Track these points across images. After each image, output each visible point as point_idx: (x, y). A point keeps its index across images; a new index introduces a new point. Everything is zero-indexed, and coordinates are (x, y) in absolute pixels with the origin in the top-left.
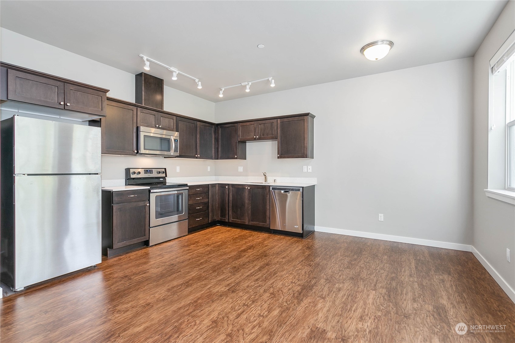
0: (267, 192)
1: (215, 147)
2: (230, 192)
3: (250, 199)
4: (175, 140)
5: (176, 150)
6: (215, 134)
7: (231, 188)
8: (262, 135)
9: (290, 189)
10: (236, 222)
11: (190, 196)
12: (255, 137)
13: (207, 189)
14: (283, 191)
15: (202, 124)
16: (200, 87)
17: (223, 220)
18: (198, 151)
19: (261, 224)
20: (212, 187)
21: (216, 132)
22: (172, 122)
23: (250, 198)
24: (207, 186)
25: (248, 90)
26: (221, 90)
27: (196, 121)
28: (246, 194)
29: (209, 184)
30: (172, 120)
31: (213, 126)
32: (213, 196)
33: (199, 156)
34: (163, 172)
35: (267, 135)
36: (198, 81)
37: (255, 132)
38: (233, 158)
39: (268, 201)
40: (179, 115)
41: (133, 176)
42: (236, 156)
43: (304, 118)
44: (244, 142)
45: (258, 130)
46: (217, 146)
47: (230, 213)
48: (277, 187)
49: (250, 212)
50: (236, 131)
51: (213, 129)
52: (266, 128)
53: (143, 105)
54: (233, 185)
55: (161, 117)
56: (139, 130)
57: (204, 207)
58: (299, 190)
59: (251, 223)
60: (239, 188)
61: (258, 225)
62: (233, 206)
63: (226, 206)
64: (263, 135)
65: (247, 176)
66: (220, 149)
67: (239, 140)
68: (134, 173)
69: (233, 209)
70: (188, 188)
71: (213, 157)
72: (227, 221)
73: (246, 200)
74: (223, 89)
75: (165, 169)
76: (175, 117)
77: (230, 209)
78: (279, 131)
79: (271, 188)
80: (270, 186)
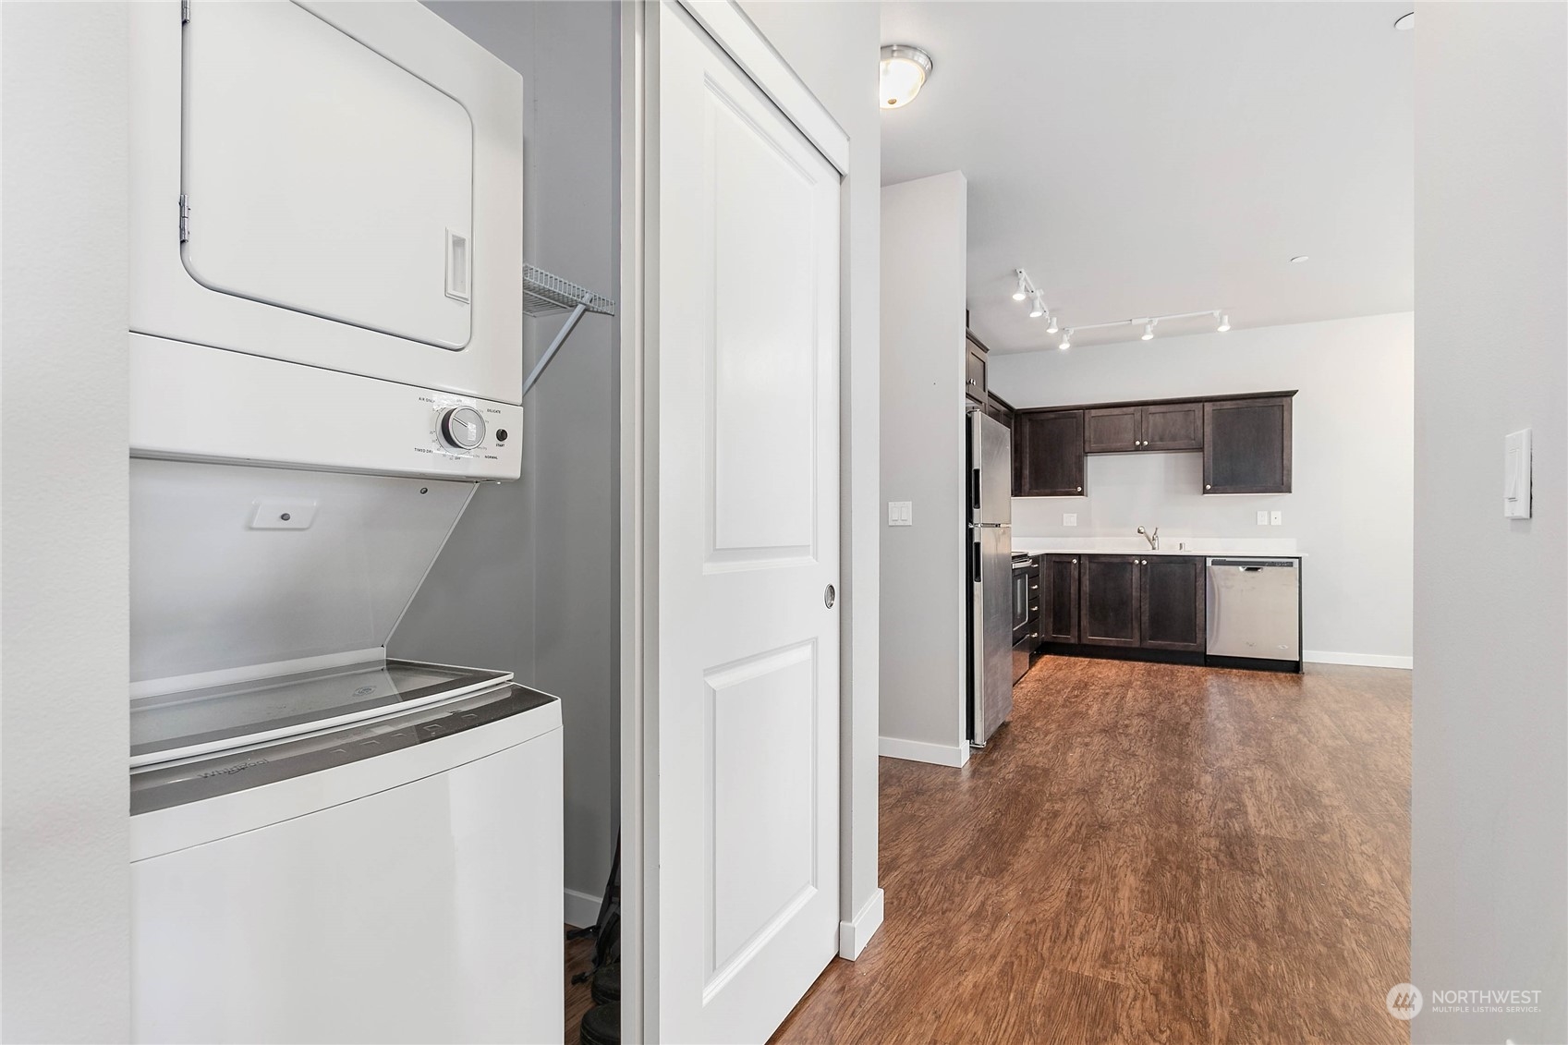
0: (1198, 570)
2: (1085, 573)
3: (1145, 588)
7: (1085, 562)
8: (1157, 438)
9: (1263, 564)
10: (1104, 644)
12: (1137, 443)
14: (1244, 568)
17: (1062, 640)
19: (1179, 645)
23: (1147, 586)
25: (1148, 337)
26: (1067, 332)
28: (1136, 577)
35: (1173, 439)
36: (1051, 316)
37: (1136, 431)
38: (1072, 493)
39: (1200, 592)
42: (1079, 489)
43: (1282, 402)
45: (1147, 428)
46: (1017, 464)
47: (1085, 622)
48: (1227, 559)
49: (1145, 618)
50: (1078, 428)
52: (1170, 424)
54: (1092, 557)
58: (1291, 565)
59: (1149, 644)
60: (1112, 564)
61: (1170, 648)
62: (1091, 606)
63: (1072, 605)
64: (1162, 440)
65: (1090, 536)
66: (1027, 472)
67: (1088, 450)
69: (1092, 612)
72: (1074, 640)
73: (1134, 590)
74: (1072, 332)
77: (1083, 612)
78: (1208, 430)
79: (1209, 562)
80: (1205, 557)
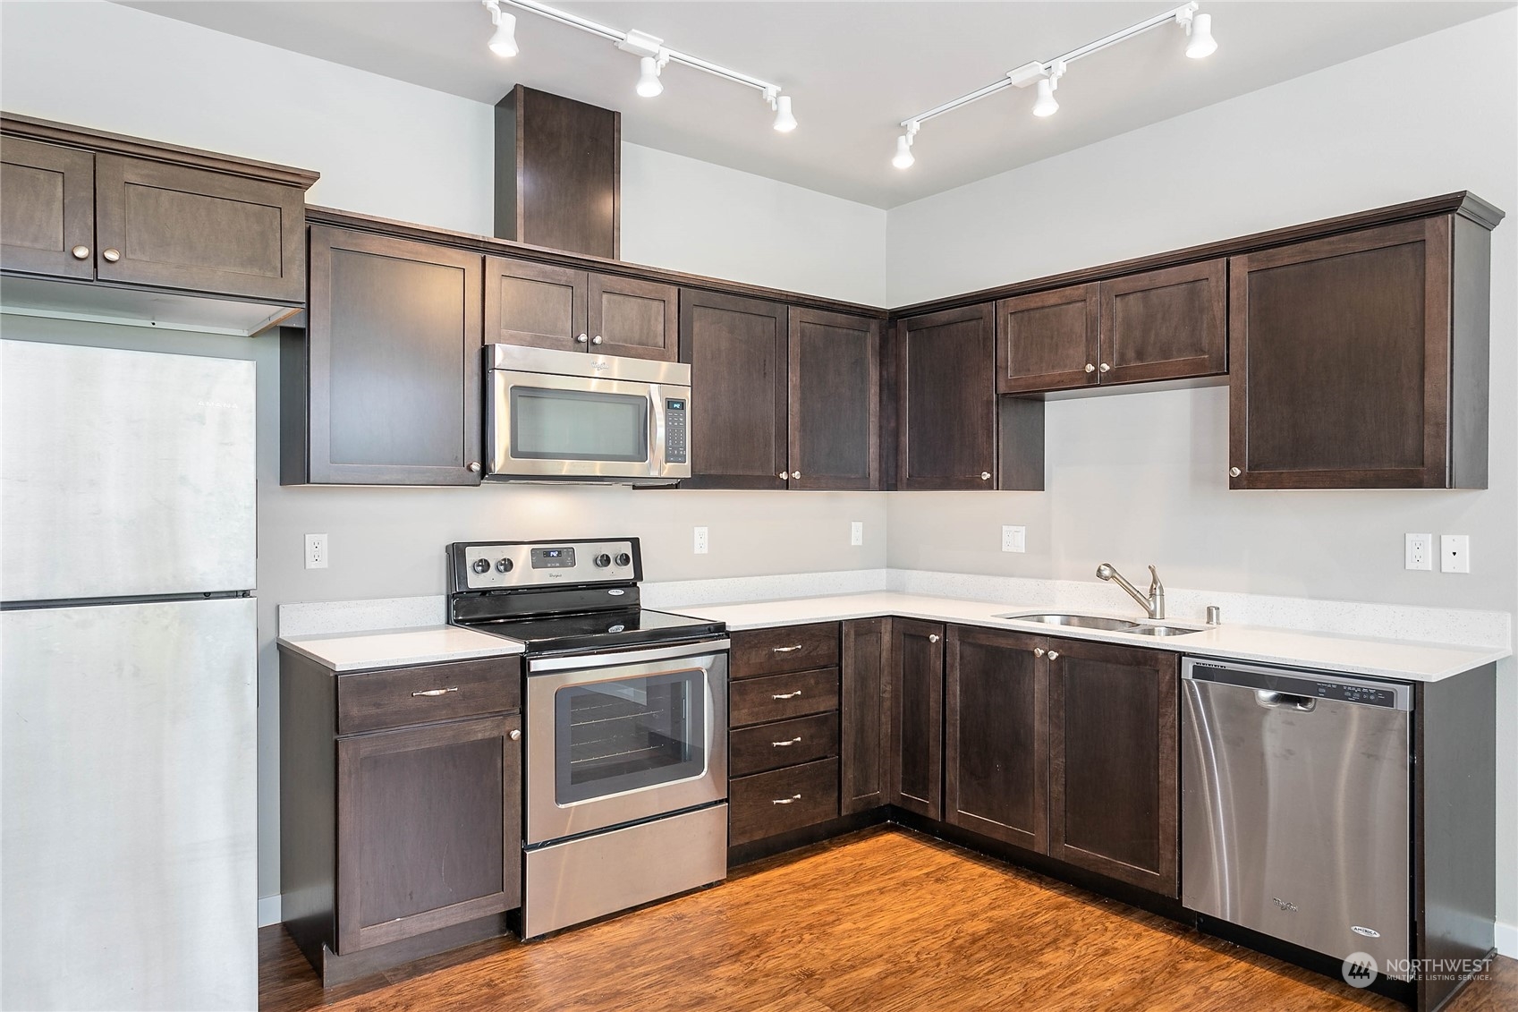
0: (1164, 688)
1: (881, 427)
2: (952, 666)
3: (1058, 717)
4: (670, 404)
5: (672, 455)
6: (882, 364)
7: (957, 643)
8: (1131, 354)
9: (1314, 688)
10: (985, 829)
11: (736, 687)
12: (1090, 368)
13: (834, 643)
14: (1272, 694)
15: (812, 314)
16: (786, 124)
17: (914, 808)
18: (795, 451)
19: (1124, 868)
20: (857, 634)
21: (886, 352)
22: (659, 317)
23: (1062, 714)
24: (834, 631)
25: (1046, 108)
26: (904, 130)
27: (778, 305)
28: (1039, 686)
29: (840, 623)
30: (657, 307)
31: (874, 325)
32: (862, 679)
33: (797, 475)
34: (624, 560)
35: (1165, 352)
36: (779, 94)
37: (1091, 339)
38: (974, 484)
39: (1167, 745)
40: (696, 278)
41: (476, 581)
42: (986, 476)
43: (1423, 232)
44: (1033, 399)
45: (1111, 330)
46: (893, 424)
47: (953, 776)
48: (1229, 666)
49: (1058, 789)
50: (987, 341)
51: (871, 341)
52: (1159, 316)
53: (520, 243)
54: (966, 632)
55: (605, 296)
56: (490, 366)
57: (812, 737)
58: (1388, 699)
59: (1069, 851)
60: (997, 649)
61: (1105, 873)
62: (965, 743)
63: (931, 735)
64: (1140, 355)
65: (1047, 578)
66: (906, 440)
67: (1002, 389)
68: (485, 565)
69: (965, 757)
70: (726, 644)
71: (874, 475)
72: (934, 814)
73: (1037, 717)
74: (914, 126)
75: (635, 543)
76: (675, 289)
77: (949, 753)
78: (1240, 324)
79: (1188, 667)
80: (1181, 654)
